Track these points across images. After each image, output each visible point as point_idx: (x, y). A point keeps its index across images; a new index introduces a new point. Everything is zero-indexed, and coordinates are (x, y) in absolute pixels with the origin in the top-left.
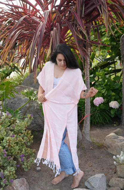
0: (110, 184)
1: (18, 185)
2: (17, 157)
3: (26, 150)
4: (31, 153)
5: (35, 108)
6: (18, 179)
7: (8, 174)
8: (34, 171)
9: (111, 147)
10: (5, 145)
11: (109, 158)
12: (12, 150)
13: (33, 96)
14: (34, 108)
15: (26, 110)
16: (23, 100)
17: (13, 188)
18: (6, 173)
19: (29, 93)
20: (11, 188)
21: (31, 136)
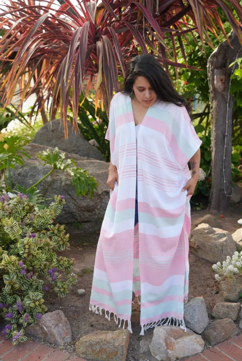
0: (214, 314)
1: (50, 324)
2: (43, 272)
3: (59, 261)
4: (68, 265)
5: (63, 183)
6: (50, 313)
7: (32, 305)
8: (73, 297)
9: (203, 248)
10: (22, 252)
11: (202, 268)
12: (34, 261)
13: (61, 163)
14: (61, 183)
15: (46, 188)
16: (40, 169)
17: (42, 328)
18: (28, 302)
19: (52, 156)
20: (38, 328)
21: (66, 234)
